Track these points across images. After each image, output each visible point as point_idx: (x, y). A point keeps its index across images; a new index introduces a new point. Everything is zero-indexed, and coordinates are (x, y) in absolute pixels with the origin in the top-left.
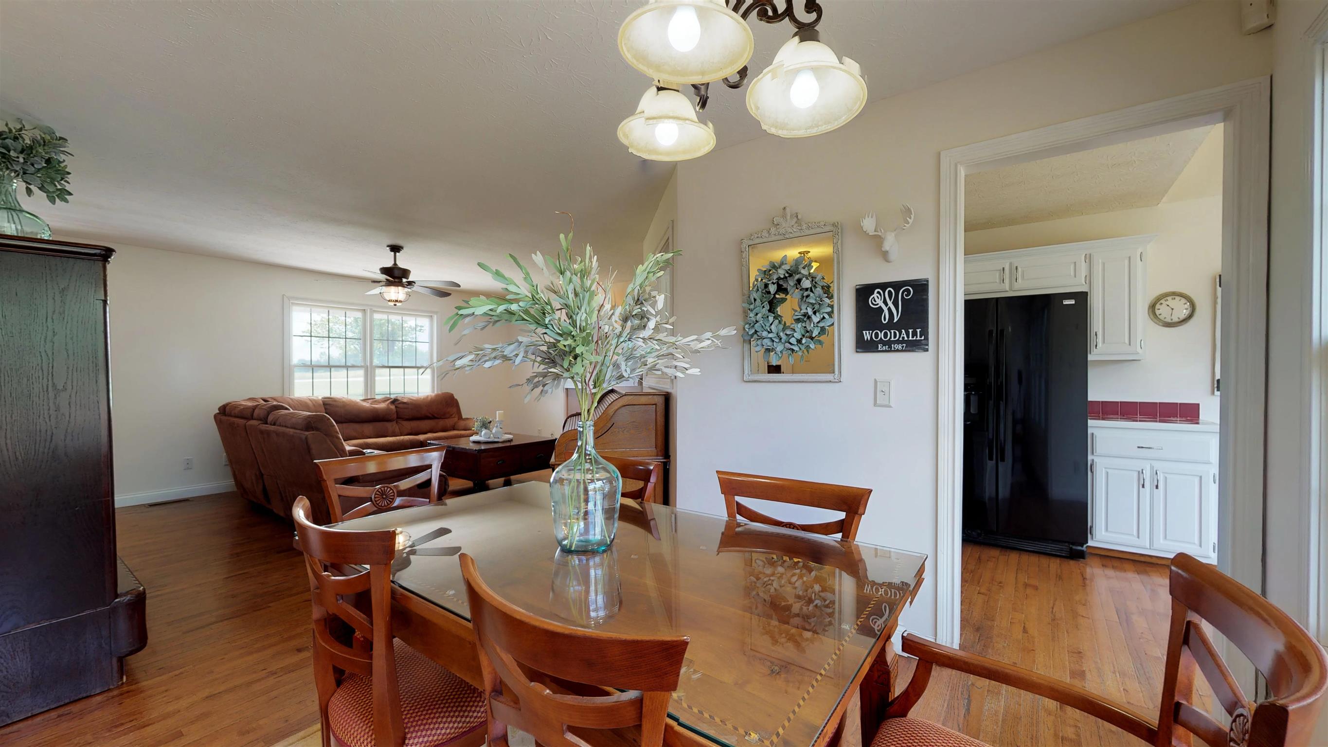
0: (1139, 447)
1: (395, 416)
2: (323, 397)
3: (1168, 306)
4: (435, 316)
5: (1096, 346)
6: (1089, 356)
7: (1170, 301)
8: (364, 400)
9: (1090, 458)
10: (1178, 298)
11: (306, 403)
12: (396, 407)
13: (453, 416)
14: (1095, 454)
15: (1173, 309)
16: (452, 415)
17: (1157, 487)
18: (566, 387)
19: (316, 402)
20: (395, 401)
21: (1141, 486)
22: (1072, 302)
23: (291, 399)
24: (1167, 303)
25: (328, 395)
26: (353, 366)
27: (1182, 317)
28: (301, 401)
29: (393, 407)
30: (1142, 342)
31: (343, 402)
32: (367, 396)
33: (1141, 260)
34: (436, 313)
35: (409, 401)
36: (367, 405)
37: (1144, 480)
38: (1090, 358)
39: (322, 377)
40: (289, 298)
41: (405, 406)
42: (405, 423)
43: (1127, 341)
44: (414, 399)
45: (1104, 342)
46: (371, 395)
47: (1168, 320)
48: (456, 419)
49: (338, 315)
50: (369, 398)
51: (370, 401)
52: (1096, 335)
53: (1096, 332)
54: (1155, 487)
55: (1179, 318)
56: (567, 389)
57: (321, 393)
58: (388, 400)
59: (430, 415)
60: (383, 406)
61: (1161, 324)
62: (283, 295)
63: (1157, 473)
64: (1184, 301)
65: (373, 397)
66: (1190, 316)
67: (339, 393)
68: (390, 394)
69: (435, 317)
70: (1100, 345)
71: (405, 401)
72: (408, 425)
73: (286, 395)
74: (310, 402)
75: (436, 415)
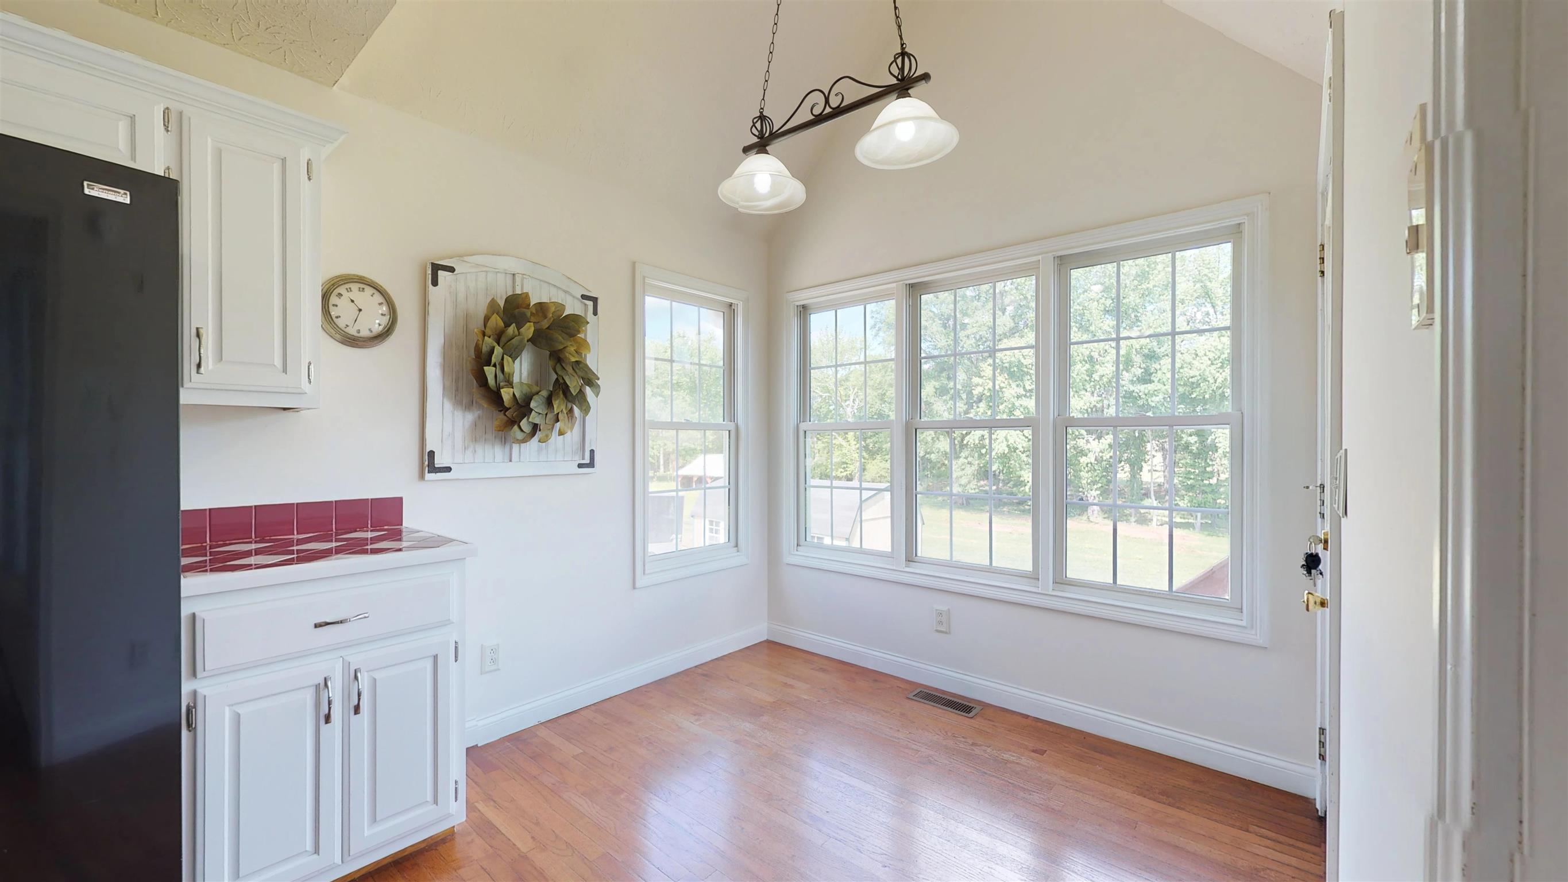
0: (316, 626)
3: (352, 301)
5: (199, 366)
6: (182, 391)
7: (355, 292)
9: (187, 687)
10: (369, 291)
14: (199, 674)
15: (360, 310)
17: (357, 710)
21: (322, 721)
22: (123, 198)
24: (352, 295)
27: (377, 329)
30: (312, 367)
33: (309, 179)
37: (330, 703)
38: (186, 397)
43: (278, 362)
45: (220, 357)
47: (352, 331)
52: (198, 335)
53: (197, 329)
54: (352, 712)
55: (370, 330)
61: (338, 336)
63: (356, 678)
64: (379, 298)
66: (388, 330)
70: (209, 363)
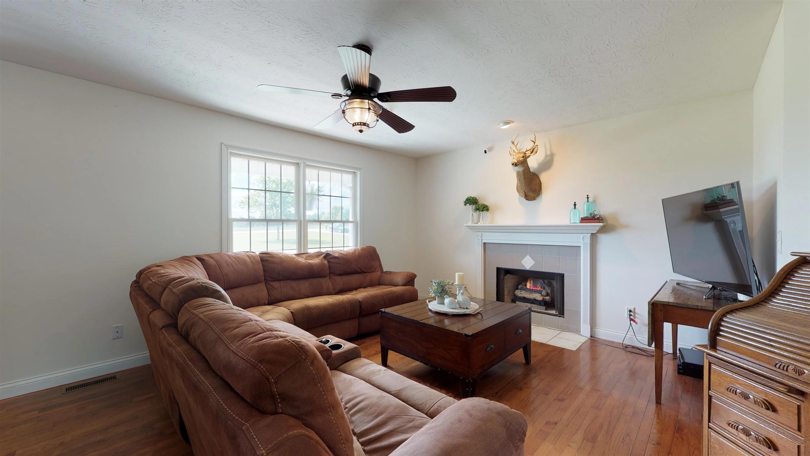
1: (328, 271)
2: (260, 252)
4: (359, 172)
8: (297, 255)
11: (244, 260)
12: (328, 262)
13: (377, 270)
16: (376, 268)
18: (484, 241)
19: (254, 258)
20: (327, 256)
23: (229, 256)
25: (264, 250)
26: (288, 221)
28: (239, 257)
29: (326, 262)
31: (280, 258)
32: (301, 251)
34: (359, 169)
35: (340, 255)
36: (302, 260)
39: (259, 231)
40: (228, 147)
41: (338, 261)
42: (338, 279)
44: (345, 253)
46: (304, 250)
48: (379, 273)
49: (273, 169)
50: (302, 252)
51: (305, 256)
56: (485, 243)
57: (258, 249)
58: (321, 255)
59: (359, 270)
60: (316, 261)
62: (221, 143)
65: (306, 252)
67: (275, 248)
68: (320, 248)
69: (358, 174)
71: (336, 255)
72: (341, 281)
73: (224, 251)
74: (247, 259)
75: (363, 270)
